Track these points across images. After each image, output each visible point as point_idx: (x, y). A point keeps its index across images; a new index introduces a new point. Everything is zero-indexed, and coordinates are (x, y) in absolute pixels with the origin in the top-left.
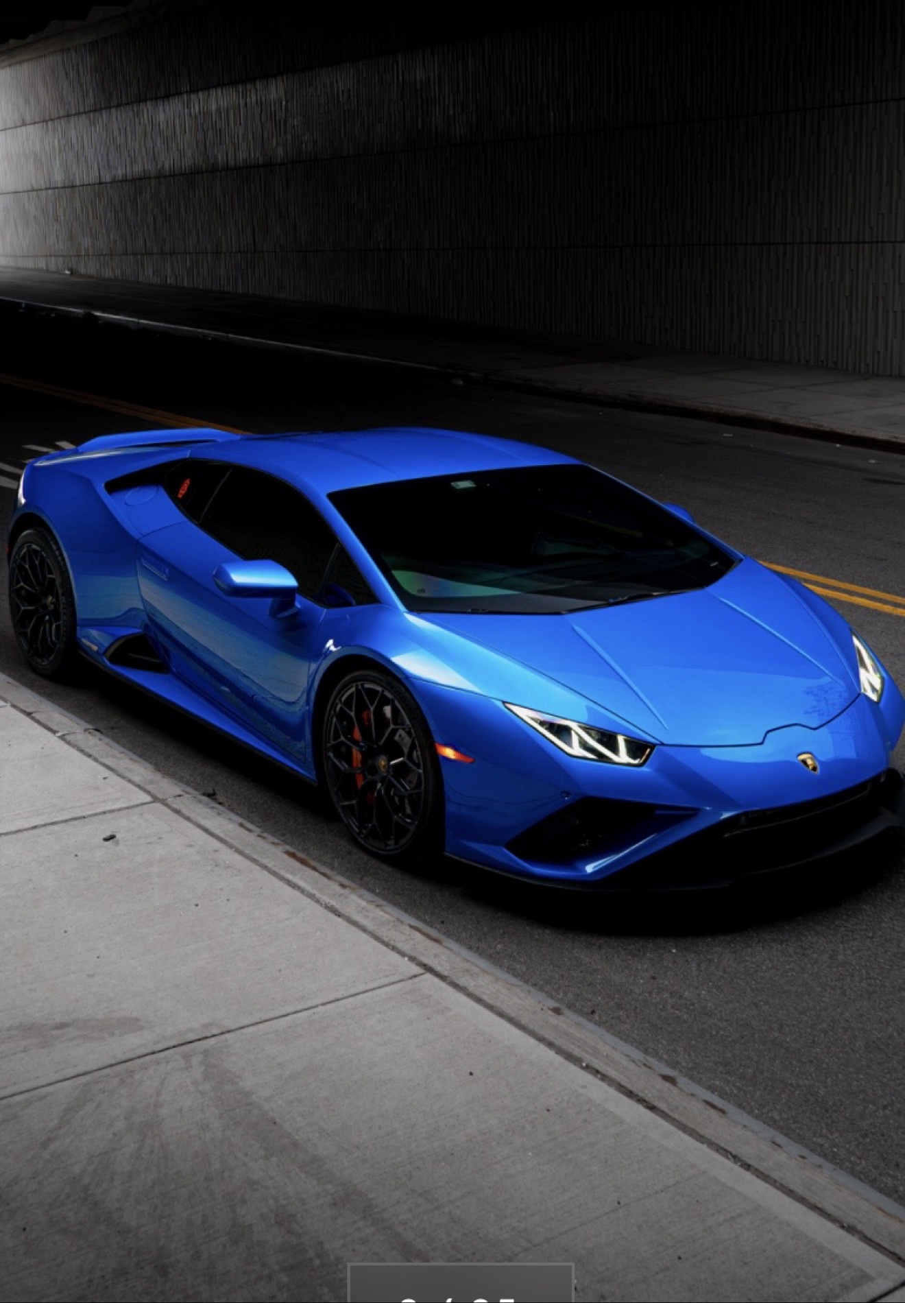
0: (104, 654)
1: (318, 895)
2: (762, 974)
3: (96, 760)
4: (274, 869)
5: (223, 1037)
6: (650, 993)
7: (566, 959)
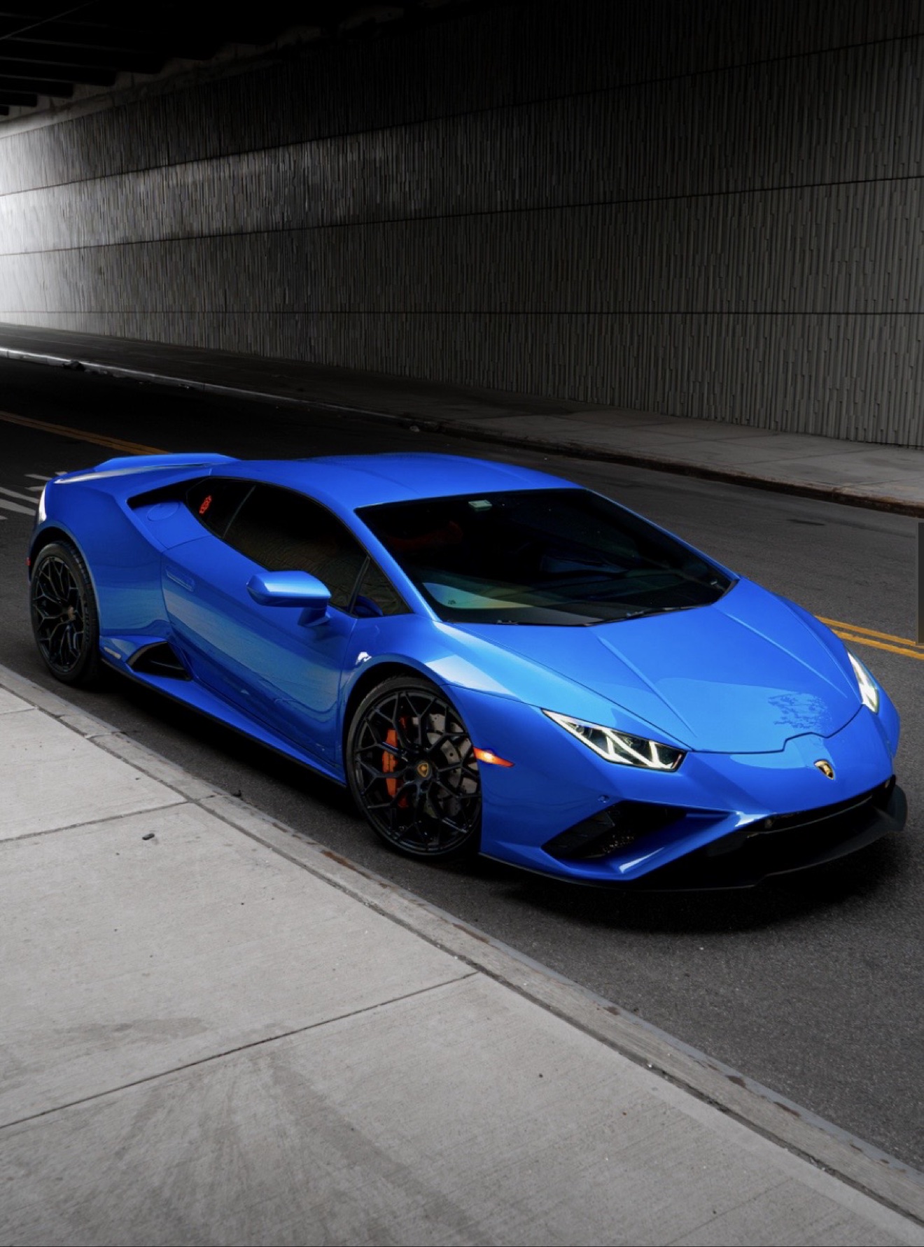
0: (127, 661)
1: (360, 894)
2: (789, 972)
3: (126, 761)
4: (314, 868)
5: (287, 1038)
6: (687, 990)
7: (600, 957)
